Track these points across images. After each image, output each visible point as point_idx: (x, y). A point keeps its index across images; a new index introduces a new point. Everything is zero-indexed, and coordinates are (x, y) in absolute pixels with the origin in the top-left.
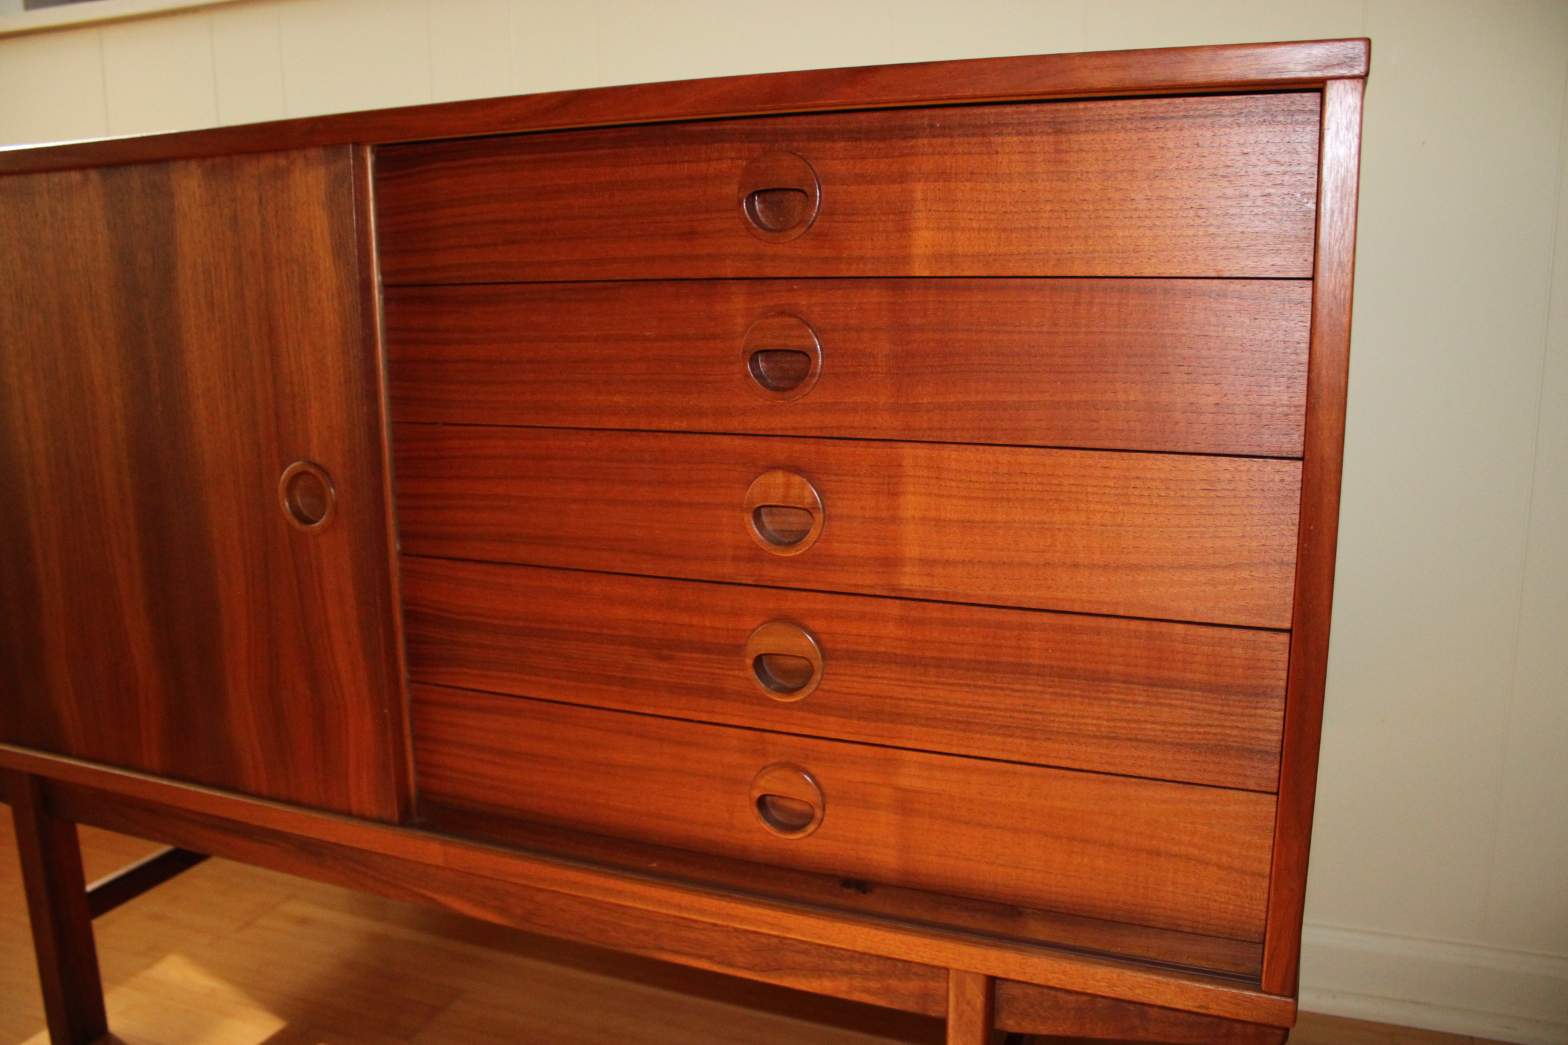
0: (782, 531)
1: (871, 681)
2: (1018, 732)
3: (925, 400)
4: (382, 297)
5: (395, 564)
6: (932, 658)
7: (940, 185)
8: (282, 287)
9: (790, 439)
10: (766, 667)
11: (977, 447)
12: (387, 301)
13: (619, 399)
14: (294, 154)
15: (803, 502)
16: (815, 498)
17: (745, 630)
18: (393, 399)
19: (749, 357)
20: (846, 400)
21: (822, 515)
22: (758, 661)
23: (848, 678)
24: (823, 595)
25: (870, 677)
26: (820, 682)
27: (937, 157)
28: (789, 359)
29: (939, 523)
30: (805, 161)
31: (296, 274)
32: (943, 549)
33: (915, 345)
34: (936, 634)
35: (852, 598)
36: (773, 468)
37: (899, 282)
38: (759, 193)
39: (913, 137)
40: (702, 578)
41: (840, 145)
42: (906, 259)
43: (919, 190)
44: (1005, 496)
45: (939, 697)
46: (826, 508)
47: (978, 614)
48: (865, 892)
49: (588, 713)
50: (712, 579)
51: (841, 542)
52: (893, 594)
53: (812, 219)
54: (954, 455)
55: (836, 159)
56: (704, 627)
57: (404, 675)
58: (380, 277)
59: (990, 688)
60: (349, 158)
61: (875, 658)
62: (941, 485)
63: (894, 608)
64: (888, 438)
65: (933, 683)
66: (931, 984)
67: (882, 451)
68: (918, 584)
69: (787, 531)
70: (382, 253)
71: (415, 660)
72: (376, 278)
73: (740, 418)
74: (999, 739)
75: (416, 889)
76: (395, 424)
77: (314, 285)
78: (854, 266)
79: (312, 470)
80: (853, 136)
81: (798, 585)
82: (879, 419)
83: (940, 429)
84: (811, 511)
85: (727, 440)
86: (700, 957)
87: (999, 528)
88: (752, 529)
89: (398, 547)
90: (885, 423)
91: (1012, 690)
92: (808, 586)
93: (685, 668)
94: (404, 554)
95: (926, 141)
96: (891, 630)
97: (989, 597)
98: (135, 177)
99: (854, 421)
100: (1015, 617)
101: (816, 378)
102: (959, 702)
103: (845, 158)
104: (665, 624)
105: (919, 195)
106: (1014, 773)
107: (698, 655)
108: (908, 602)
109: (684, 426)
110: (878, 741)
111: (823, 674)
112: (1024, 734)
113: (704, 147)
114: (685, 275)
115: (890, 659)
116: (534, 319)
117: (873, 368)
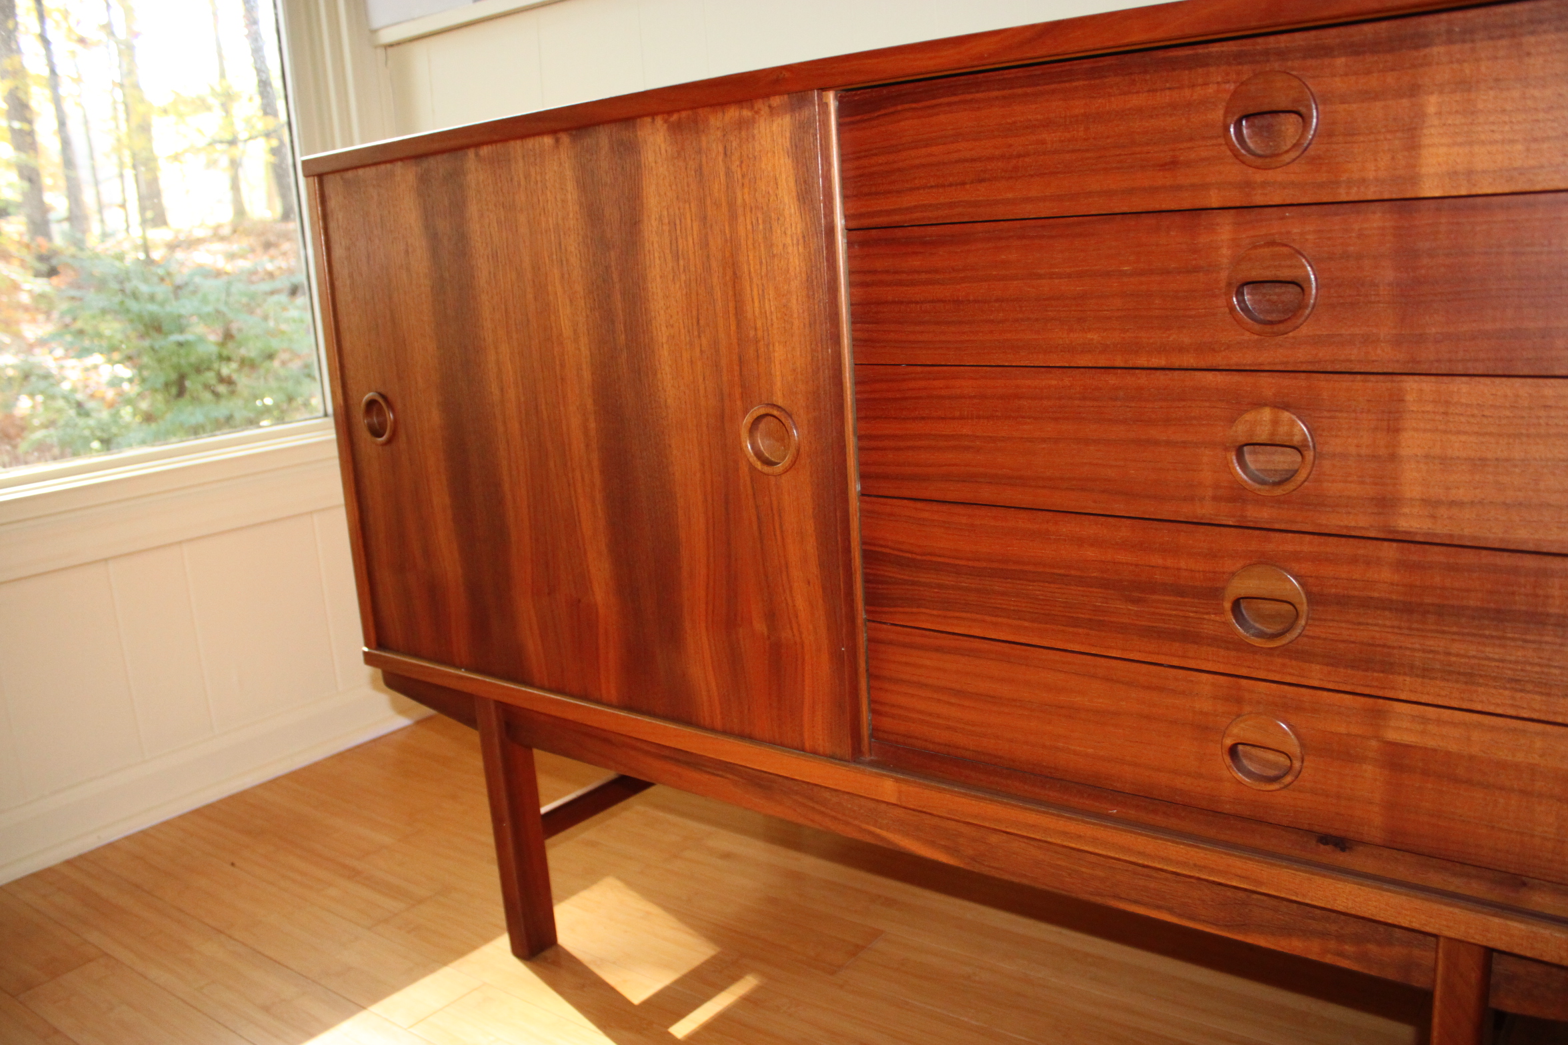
0: (1265, 470)
1: (1362, 628)
2: (1529, 687)
3: (1434, 330)
4: (845, 241)
5: (854, 504)
6: (1433, 604)
7: (1458, 97)
8: (747, 236)
9: (1278, 374)
10: (1244, 612)
11: (1493, 379)
12: (850, 244)
13: (1094, 336)
14: (759, 104)
15: (1292, 440)
16: (1305, 435)
17: (1224, 573)
18: (856, 342)
19: (1235, 289)
20: (1343, 331)
21: (1312, 453)
22: (1236, 604)
23: (1335, 624)
24: (1311, 537)
25: (1360, 624)
26: (1304, 627)
27: (1455, 66)
28: (1277, 290)
29: (1445, 462)
30: (1300, 80)
31: (760, 221)
32: (1448, 488)
33: (1423, 272)
34: (1437, 579)
35: (1343, 540)
36: (1258, 404)
37: (1406, 204)
38: (1247, 117)
39: (1426, 46)
40: (1179, 519)
41: (1340, 61)
42: (1414, 179)
43: (1432, 103)
44: (1524, 431)
45: (1439, 646)
46: (1316, 446)
47: (1487, 558)
48: (1343, 849)
49: (1052, 655)
50: (1190, 520)
51: (1333, 481)
52: (1390, 537)
53: (1308, 142)
54: (1465, 389)
55: (1335, 76)
56: (1179, 569)
57: (861, 615)
58: (843, 221)
59: (1499, 638)
60: (814, 105)
61: (1365, 603)
62: (1449, 421)
63: (1390, 552)
64: (1390, 370)
65: (1432, 631)
66: (1416, 952)
67: (1383, 385)
68: (1418, 526)
69: (1272, 470)
70: (845, 197)
71: (872, 599)
72: (839, 222)
73: (1224, 353)
74: (1507, 693)
75: (864, 826)
76: (857, 366)
77: (779, 231)
78: (1355, 190)
79: (775, 413)
80: (1355, 50)
81: (1283, 527)
82: (1379, 351)
83: (1450, 361)
84: (1301, 449)
85: (1210, 376)
86: (1159, 908)
87: (1515, 466)
88: (1234, 468)
89: (858, 488)
90: (1385, 355)
91: (1525, 641)
92: (1294, 528)
93: (1157, 611)
94: (863, 494)
95: (1442, 49)
96: (1386, 574)
97: (1502, 540)
98: (603, 138)
99: (1351, 354)
100: (1531, 562)
101: (1310, 309)
102: (1462, 652)
103: (1346, 75)
104: (1137, 565)
105: (1431, 109)
106: (1524, 731)
107: (1172, 598)
108: (1406, 545)
109: (1163, 362)
110: (1367, 691)
111: (1308, 619)
112: (1536, 689)
113: (1187, 72)
114: (1164, 207)
115: (1384, 605)
116: (1003, 257)
117: (1373, 297)
